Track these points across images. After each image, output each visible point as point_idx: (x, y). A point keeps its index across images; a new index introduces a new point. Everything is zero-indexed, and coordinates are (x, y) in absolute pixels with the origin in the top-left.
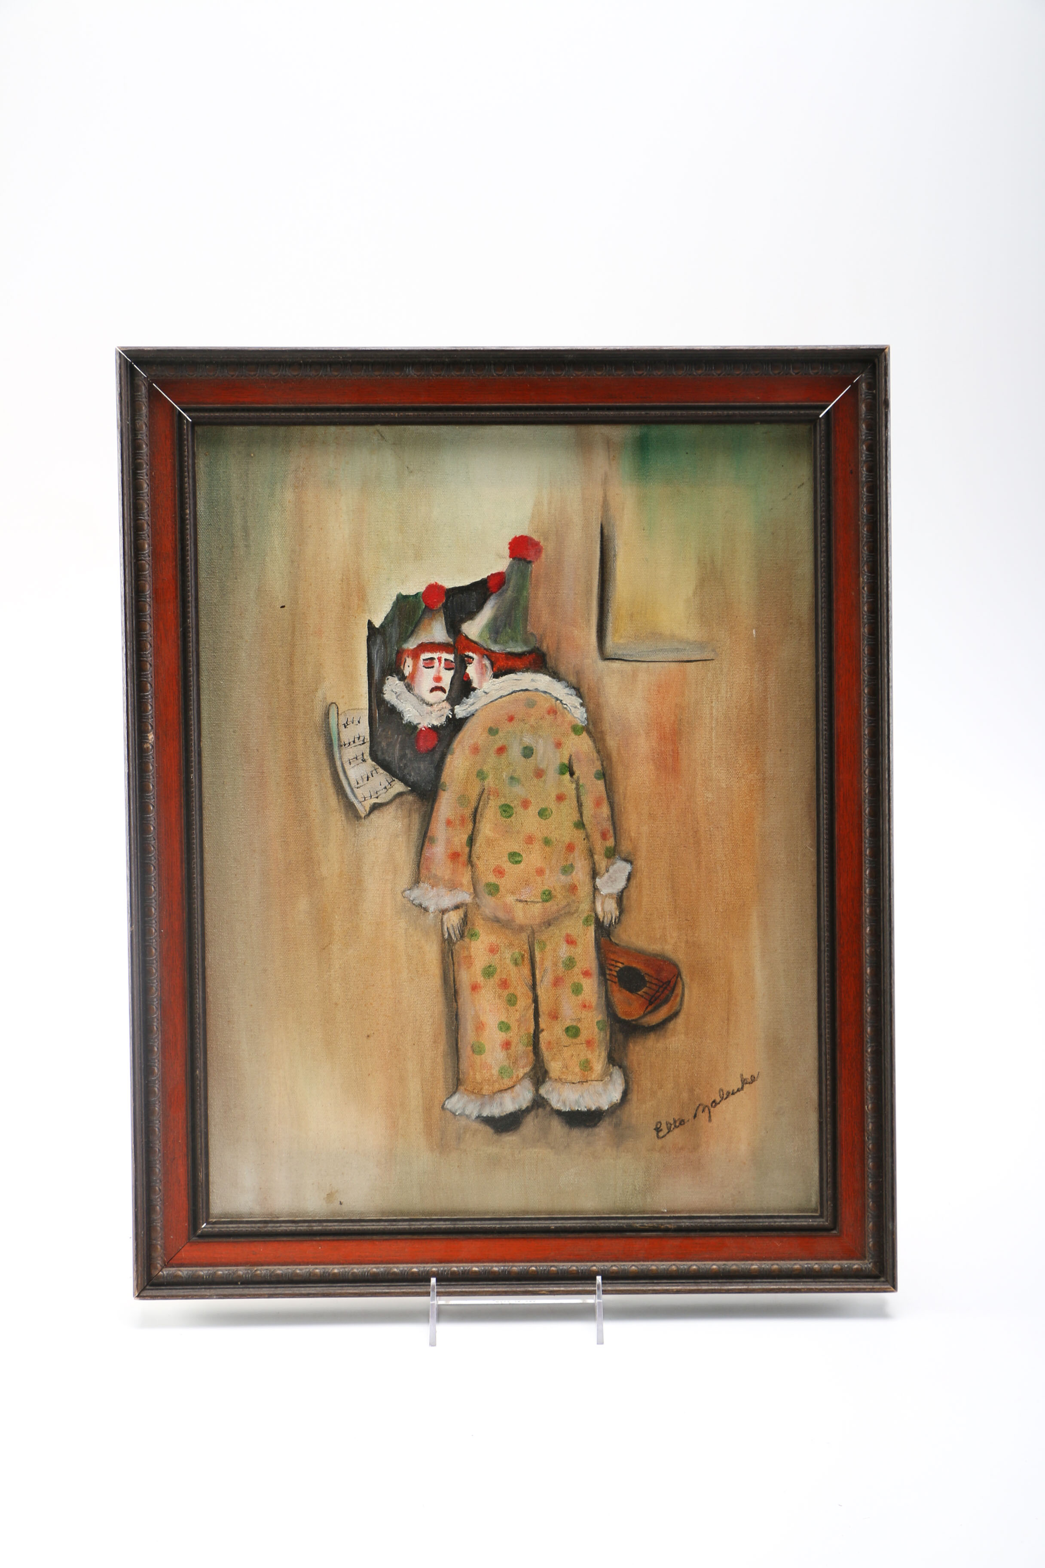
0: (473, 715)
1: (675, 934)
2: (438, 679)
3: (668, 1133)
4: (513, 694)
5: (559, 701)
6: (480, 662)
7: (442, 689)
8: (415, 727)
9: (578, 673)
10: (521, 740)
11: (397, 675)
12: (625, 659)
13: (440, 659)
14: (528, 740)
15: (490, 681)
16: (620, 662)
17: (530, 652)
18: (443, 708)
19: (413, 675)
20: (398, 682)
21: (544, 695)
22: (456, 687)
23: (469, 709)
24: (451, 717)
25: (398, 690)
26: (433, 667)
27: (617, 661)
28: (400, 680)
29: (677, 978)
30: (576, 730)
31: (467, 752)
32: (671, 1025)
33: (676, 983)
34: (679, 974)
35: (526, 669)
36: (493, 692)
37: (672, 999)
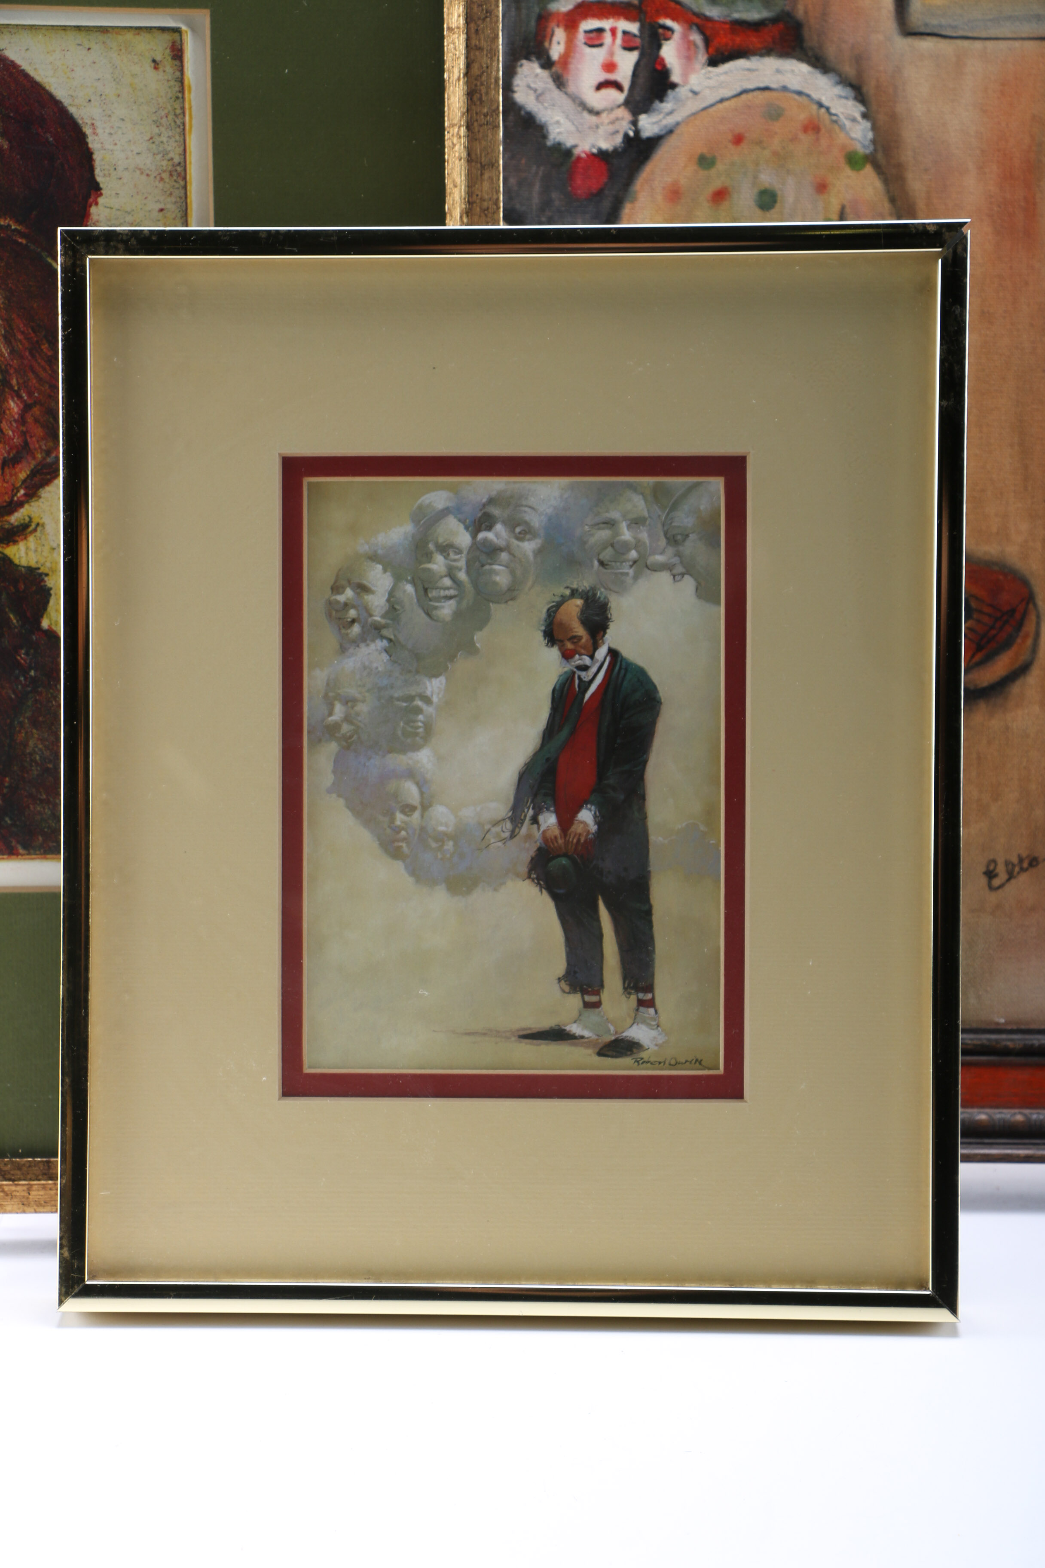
0: (670, 132)
1: (1024, 527)
2: (610, 67)
3: (1009, 880)
4: (744, 96)
5: (823, 110)
6: (685, 37)
7: (618, 86)
8: (568, 153)
9: (859, 59)
10: (755, 177)
11: (538, 58)
12: (944, 33)
13: (613, 31)
14: (767, 179)
15: (703, 71)
16: (935, 39)
17: (774, 21)
18: (617, 119)
19: (565, 59)
20: (539, 70)
21: (796, 97)
22: (641, 81)
23: (664, 122)
24: (631, 134)
25: (539, 85)
26: (601, 45)
27: (929, 38)
28: (543, 67)
29: (1028, 603)
30: (853, 160)
31: (659, 198)
32: (1015, 688)
33: (1025, 615)
34: (1029, 598)
35: (767, 51)
36: (707, 92)
37: (1019, 640)
